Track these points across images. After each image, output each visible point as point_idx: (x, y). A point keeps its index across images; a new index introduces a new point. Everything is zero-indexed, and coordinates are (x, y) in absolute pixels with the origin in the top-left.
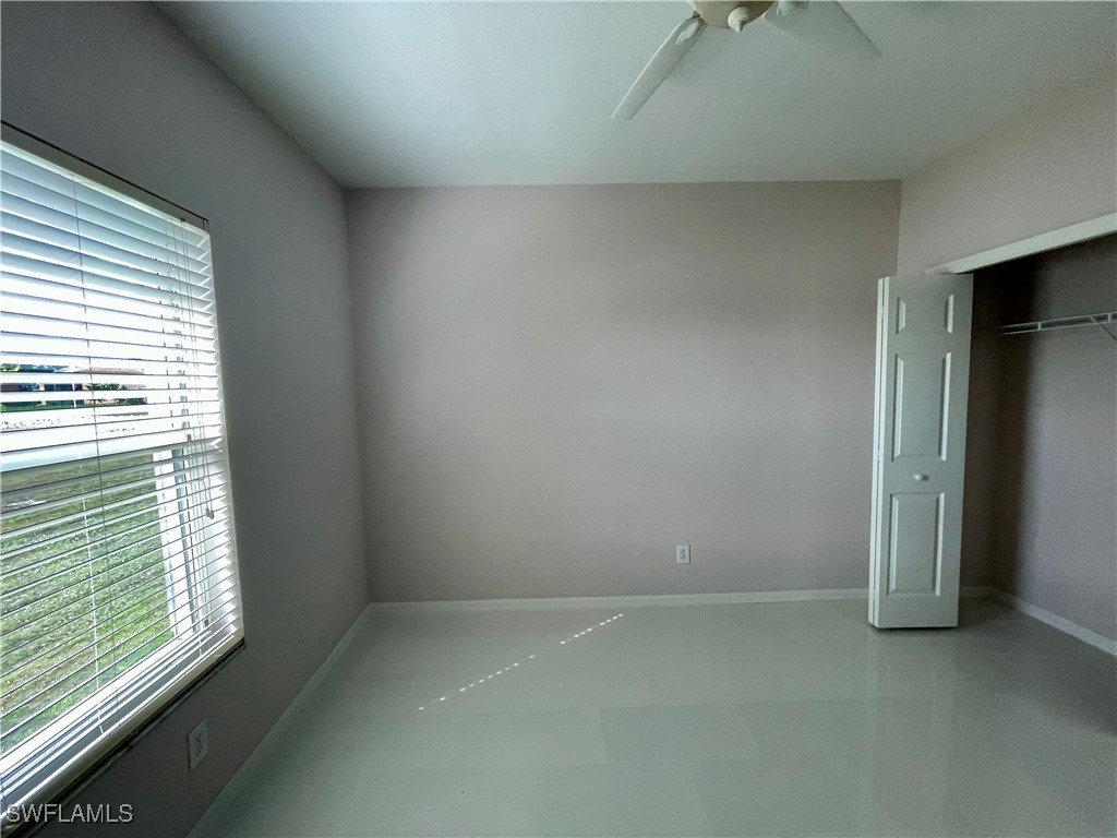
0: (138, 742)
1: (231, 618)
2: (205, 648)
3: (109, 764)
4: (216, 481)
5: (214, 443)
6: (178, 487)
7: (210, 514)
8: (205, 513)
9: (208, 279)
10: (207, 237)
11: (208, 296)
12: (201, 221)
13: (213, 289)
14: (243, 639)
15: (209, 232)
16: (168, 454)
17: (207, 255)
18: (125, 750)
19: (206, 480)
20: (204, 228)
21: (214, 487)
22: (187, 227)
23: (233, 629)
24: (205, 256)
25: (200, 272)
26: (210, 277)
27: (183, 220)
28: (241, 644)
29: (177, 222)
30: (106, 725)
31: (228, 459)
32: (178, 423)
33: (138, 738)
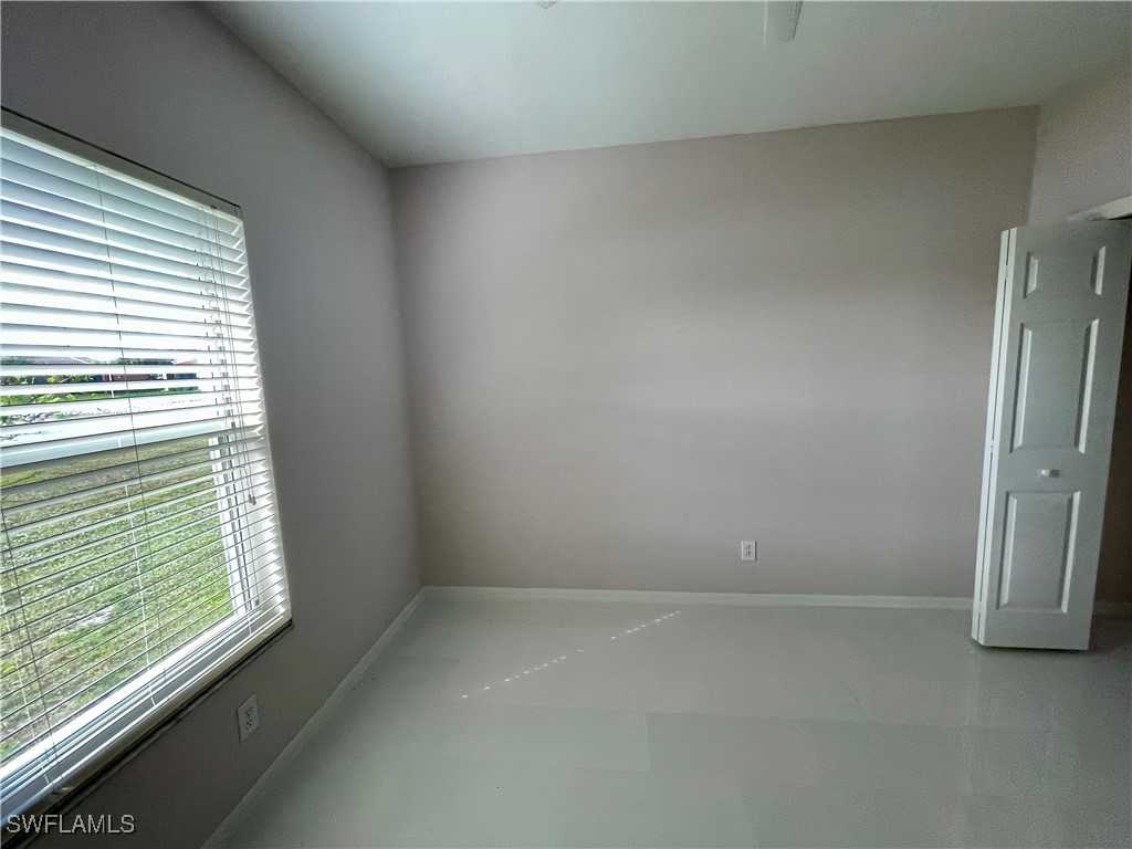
0: (186, 715)
1: (280, 599)
2: (254, 627)
3: (157, 736)
4: (261, 468)
5: (256, 431)
6: (225, 473)
7: (253, 500)
8: (247, 499)
9: (243, 267)
10: (240, 224)
11: (245, 285)
12: (233, 208)
13: (248, 277)
14: (291, 620)
15: (241, 218)
16: (214, 441)
17: (242, 243)
18: (174, 722)
19: (247, 467)
20: (236, 215)
21: (258, 473)
22: (219, 214)
23: (282, 610)
24: (239, 244)
25: (235, 260)
26: (245, 265)
27: (214, 207)
28: (289, 625)
29: (208, 211)
30: (158, 698)
31: (269, 446)
32: (222, 411)
33: (187, 711)
